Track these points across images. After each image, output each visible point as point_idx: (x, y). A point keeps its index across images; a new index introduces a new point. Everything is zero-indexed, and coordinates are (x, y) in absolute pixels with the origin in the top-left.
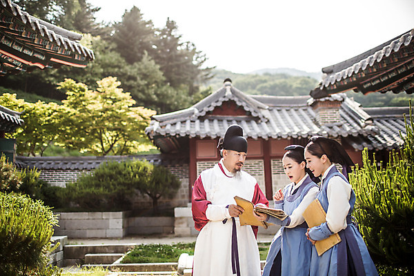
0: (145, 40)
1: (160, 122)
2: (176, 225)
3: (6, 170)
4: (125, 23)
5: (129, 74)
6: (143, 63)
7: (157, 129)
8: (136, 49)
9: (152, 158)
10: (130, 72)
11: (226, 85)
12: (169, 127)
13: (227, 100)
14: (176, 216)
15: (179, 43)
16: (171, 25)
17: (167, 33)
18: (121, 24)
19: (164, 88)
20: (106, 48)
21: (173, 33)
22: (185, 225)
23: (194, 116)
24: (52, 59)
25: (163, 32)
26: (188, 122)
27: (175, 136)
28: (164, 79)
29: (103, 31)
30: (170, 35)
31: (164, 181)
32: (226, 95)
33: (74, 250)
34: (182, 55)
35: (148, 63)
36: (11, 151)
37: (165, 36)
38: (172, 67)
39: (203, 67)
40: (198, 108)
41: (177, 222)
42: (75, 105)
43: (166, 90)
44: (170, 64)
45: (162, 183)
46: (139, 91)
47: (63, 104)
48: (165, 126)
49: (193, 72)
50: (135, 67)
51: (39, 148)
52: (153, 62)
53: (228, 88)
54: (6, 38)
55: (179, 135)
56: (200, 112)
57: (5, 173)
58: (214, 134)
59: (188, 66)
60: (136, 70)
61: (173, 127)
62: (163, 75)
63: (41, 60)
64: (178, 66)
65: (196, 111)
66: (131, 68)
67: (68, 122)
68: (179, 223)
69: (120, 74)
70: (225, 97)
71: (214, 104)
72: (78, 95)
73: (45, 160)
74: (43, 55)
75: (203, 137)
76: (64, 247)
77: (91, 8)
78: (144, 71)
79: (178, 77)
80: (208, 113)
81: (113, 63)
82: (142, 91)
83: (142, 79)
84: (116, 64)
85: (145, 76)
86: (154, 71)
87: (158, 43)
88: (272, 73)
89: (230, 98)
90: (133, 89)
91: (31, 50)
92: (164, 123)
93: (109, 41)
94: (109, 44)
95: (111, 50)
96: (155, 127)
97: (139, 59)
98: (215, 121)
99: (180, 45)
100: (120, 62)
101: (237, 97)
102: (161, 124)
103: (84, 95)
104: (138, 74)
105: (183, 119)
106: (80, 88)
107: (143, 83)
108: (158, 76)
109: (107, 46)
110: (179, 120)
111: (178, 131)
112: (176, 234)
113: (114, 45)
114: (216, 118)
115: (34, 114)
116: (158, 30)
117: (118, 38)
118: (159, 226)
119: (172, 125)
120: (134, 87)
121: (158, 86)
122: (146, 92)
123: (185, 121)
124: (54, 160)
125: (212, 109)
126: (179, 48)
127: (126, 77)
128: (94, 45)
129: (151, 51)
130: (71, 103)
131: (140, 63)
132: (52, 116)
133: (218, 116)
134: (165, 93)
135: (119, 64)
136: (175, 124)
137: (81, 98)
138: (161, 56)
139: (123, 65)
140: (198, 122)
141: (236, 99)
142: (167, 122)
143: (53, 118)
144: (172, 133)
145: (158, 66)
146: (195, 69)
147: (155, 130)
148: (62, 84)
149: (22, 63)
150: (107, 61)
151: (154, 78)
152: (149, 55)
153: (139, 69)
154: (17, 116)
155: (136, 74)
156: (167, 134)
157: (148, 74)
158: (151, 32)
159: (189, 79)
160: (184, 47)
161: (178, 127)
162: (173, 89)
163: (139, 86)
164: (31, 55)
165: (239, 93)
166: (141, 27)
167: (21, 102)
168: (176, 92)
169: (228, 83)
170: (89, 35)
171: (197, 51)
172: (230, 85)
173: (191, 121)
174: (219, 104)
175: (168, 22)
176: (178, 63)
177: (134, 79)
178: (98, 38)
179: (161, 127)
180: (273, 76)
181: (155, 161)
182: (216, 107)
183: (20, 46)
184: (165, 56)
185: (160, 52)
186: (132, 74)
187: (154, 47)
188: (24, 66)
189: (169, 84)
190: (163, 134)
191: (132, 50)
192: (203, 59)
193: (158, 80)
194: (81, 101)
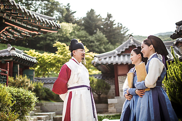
0: (97, 24)
1: (98, 58)
2: (109, 108)
3: (27, 82)
4: (87, 17)
5: (91, 40)
6: (97, 35)
7: (97, 61)
8: (93, 28)
9: (98, 76)
10: (91, 39)
11: (131, 38)
12: (103, 60)
13: (131, 45)
14: (109, 103)
15: (114, 24)
16: (109, 16)
17: (108, 19)
18: (86, 18)
19: (108, 46)
20: (80, 29)
21: (110, 20)
22: (113, 107)
23: (115, 54)
24: (42, 30)
25: (106, 19)
26: (113, 57)
27: (106, 64)
28: (108, 41)
29: (78, 22)
30: (109, 20)
31: (102, 86)
32: (131, 43)
33: (58, 119)
34: (115, 30)
35: (99, 34)
36: (32, 75)
37: (107, 21)
38: (111, 35)
39: (127, 34)
40: (117, 50)
41: (109, 106)
42: (62, 53)
43: (109, 46)
44: (110, 34)
45: (101, 87)
46: (96, 47)
47: (56, 53)
48: (101, 59)
49: (122, 37)
50: (94, 37)
51: (47, 74)
52: (102, 34)
53: (132, 40)
54: (18, 20)
55: (108, 63)
56: (118, 52)
57: (27, 84)
58: (125, 62)
59: (119, 34)
60: (94, 38)
61: (105, 60)
62: (107, 39)
63: (37, 30)
64: (114, 35)
65: (117, 52)
66: (92, 37)
67: (59, 61)
68: (111, 107)
69: (86, 40)
70: (130, 44)
71: (125, 48)
72: (62, 49)
73: (49, 79)
74: (37, 28)
75: (119, 63)
76: (53, 117)
77: (72, 12)
78: (98, 38)
79: (114, 40)
80: (122, 52)
81: (83, 36)
82: (98, 48)
83: (97, 42)
84: (84, 36)
85: (98, 41)
86: (102, 38)
87: (103, 25)
88: (163, 35)
89: (133, 44)
90: (93, 47)
91: (31, 26)
92: (100, 58)
93: (81, 26)
94: (81, 27)
95: (82, 30)
96: (96, 60)
97: (95, 33)
98: (126, 56)
99: (115, 25)
100: (86, 35)
101: (137, 43)
102: (99, 59)
103: (65, 49)
104: (95, 40)
105: (110, 56)
106: (63, 46)
107: (98, 43)
108: (105, 40)
109: (80, 28)
110: (108, 56)
111: (107, 61)
112: (109, 112)
113: (83, 27)
114: (126, 54)
115: (43, 58)
116: (104, 19)
117: (85, 24)
118: (101, 108)
119: (104, 59)
120: (94, 46)
121: (105, 45)
122: (99, 48)
123: (111, 57)
124: (53, 79)
125: (124, 50)
126: (114, 26)
127: (90, 41)
128: (74, 28)
129: (100, 29)
130: (60, 53)
131: (96, 35)
132: (51, 59)
133: (128, 53)
134: (109, 48)
135: (86, 36)
136: (106, 58)
137: (64, 50)
138: (106, 30)
139: (87, 36)
140: (117, 57)
141: (136, 44)
142: (102, 57)
143: (52, 60)
144: (104, 62)
145: (104, 36)
146: (123, 36)
147: (96, 62)
148: (55, 44)
149: (29, 32)
150: (80, 35)
151: (103, 41)
152: (99, 30)
153: (96, 37)
154: (35, 59)
155: (94, 40)
156: (102, 63)
157: (100, 39)
158: (100, 20)
159: (120, 40)
160: (116, 26)
161: (107, 59)
162: (112, 45)
163: (96, 45)
164: (31, 28)
165: (137, 41)
166: (95, 18)
167: (37, 53)
168: (114, 47)
169: (131, 37)
170: (71, 23)
171: (123, 27)
172: (132, 38)
173: (114, 57)
174: (128, 47)
175: (108, 15)
176: (114, 33)
177: (93, 42)
178: (76, 25)
179: (99, 60)
180: (164, 36)
181: (99, 77)
182: (126, 49)
183: (25, 24)
184: (108, 31)
185: (105, 29)
186: (92, 40)
187: (102, 27)
188: (30, 34)
189: (110, 43)
190: (100, 63)
191: (92, 29)
192: (126, 30)
193: (105, 42)
194: (64, 51)
